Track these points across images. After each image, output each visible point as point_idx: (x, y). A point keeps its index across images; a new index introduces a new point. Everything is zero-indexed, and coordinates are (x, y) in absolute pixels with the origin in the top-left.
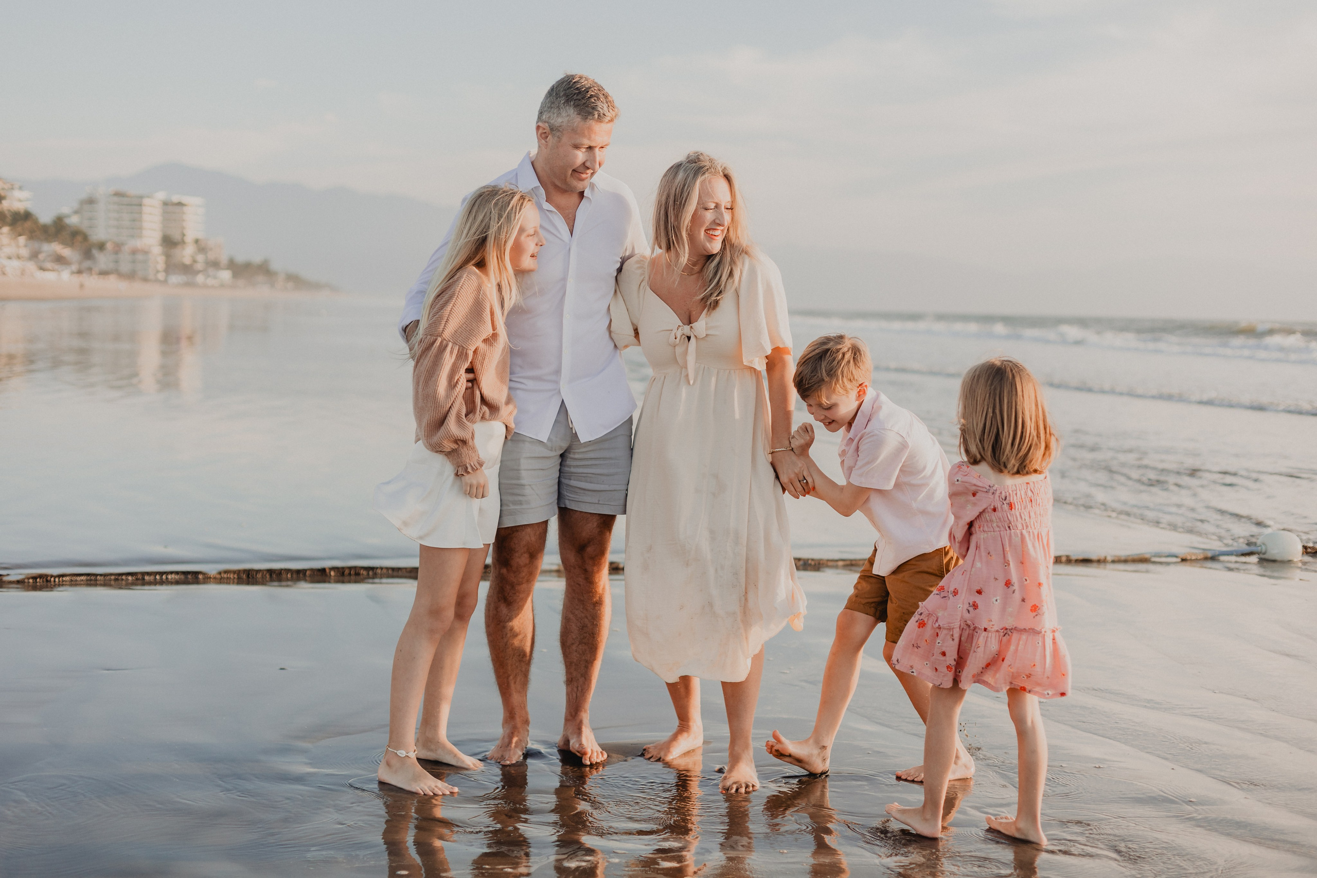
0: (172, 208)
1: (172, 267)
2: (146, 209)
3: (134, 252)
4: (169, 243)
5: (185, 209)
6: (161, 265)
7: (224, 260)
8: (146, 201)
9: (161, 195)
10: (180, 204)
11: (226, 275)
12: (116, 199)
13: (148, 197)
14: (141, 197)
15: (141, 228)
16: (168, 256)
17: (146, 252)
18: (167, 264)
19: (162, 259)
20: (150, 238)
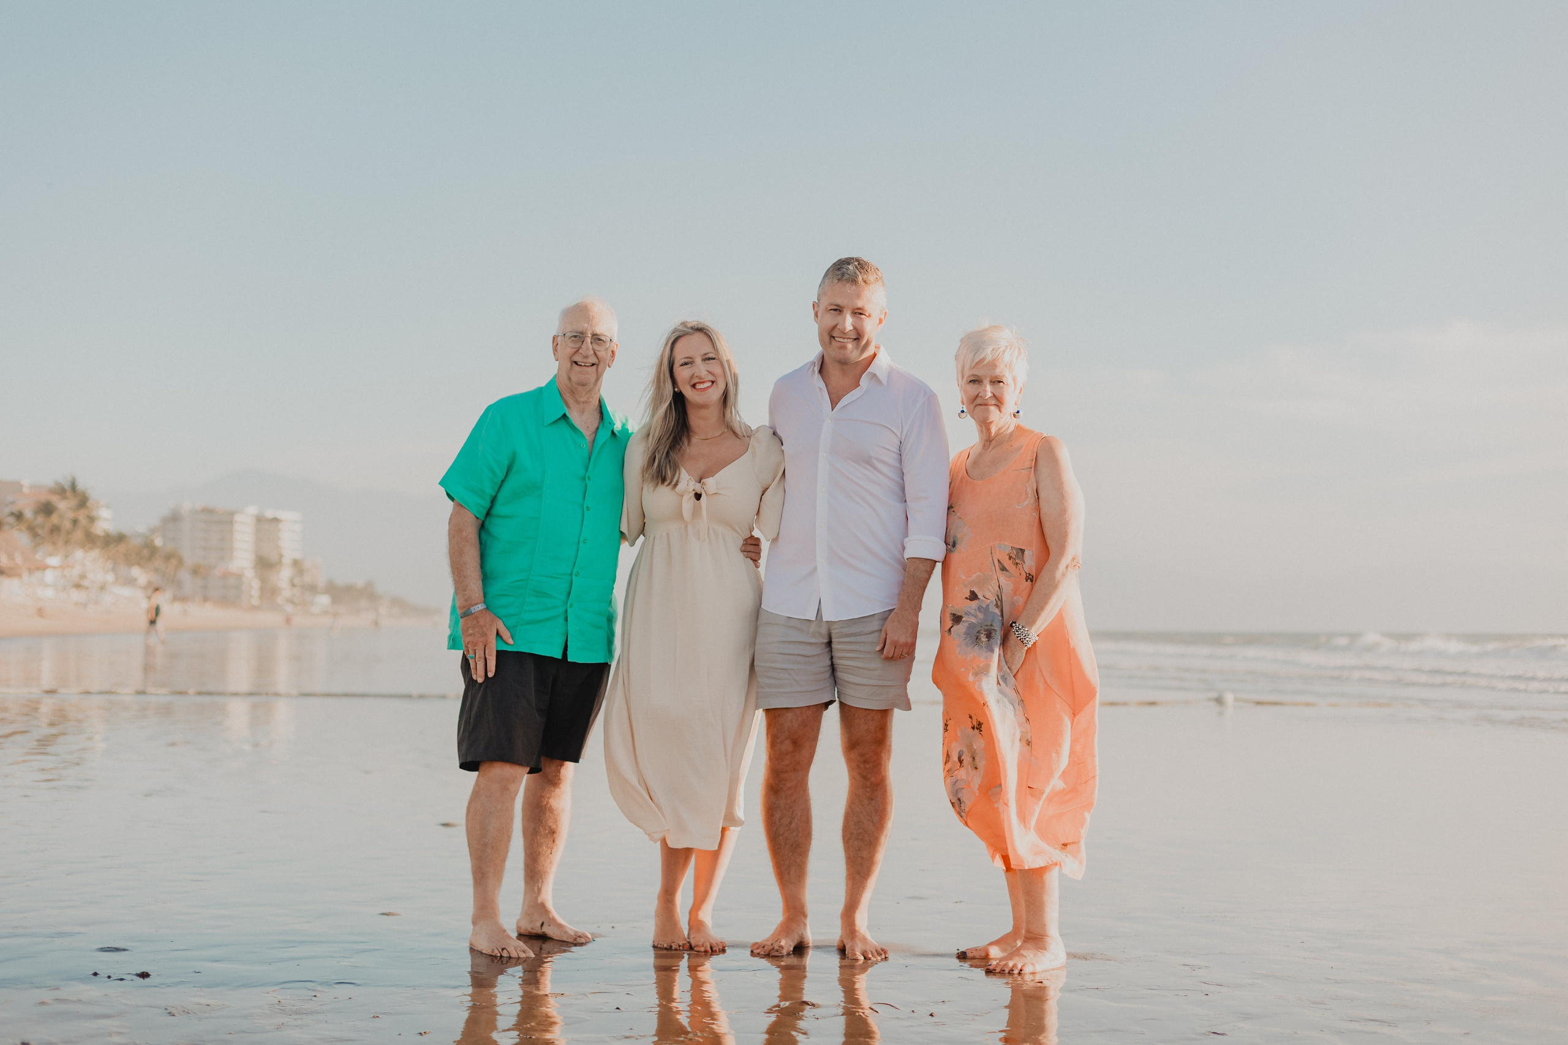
0: (266, 525)
1: (269, 592)
2: (237, 527)
3: (226, 575)
4: (265, 564)
5: (280, 525)
6: (255, 593)
7: (321, 582)
8: (238, 518)
9: (252, 510)
10: (276, 520)
11: (324, 600)
12: (203, 516)
13: (239, 512)
14: (232, 513)
15: (231, 549)
16: (263, 580)
17: (240, 577)
18: (262, 589)
19: (256, 584)
20: (242, 560)
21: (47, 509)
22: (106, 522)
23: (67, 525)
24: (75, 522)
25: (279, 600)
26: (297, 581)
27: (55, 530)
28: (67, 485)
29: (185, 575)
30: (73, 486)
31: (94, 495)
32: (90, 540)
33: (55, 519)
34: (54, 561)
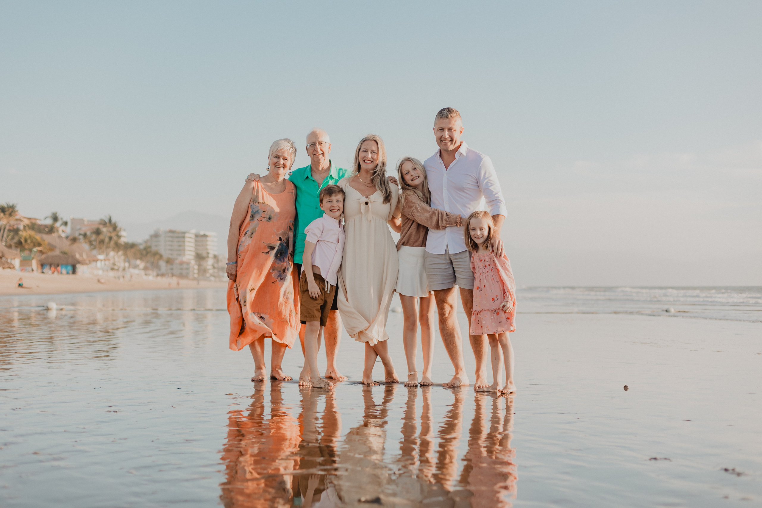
0: (201, 238)
1: (202, 271)
2: (187, 239)
3: (182, 263)
4: (200, 257)
5: (208, 239)
6: (196, 271)
8: (187, 235)
9: (193, 231)
10: (205, 236)
12: (171, 234)
13: (189, 233)
14: (184, 233)
15: (184, 250)
16: (199, 265)
17: (188, 264)
18: (199, 270)
19: (196, 267)
20: (189, 256)
21: (98, 232)
22: (126, 237)
23: (107, 240)
24: (110, 238)
25: (208, 275)
26: (216, 265)
27: (102, 242)
28: (107, 221)
29: (162, 264)
30: (110, 221)
31: (120, 225)
32: (118, 246)
33: (101, 237)
34: (101, 257)
